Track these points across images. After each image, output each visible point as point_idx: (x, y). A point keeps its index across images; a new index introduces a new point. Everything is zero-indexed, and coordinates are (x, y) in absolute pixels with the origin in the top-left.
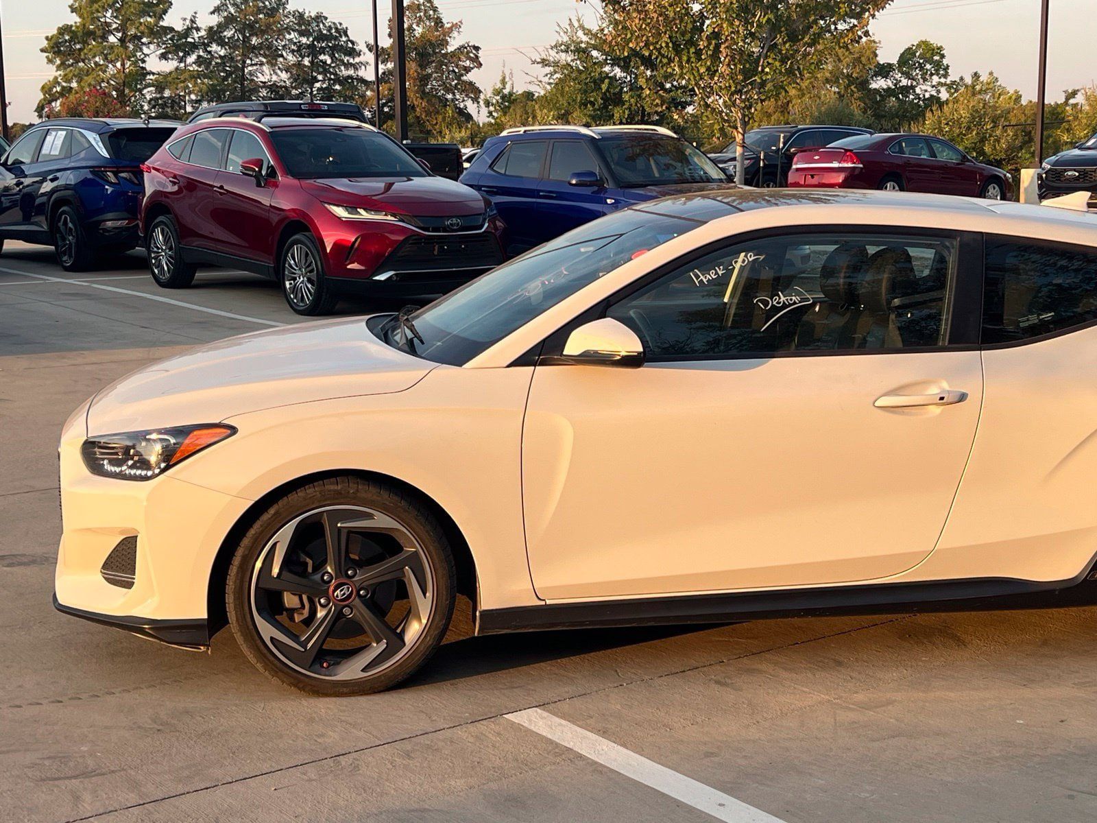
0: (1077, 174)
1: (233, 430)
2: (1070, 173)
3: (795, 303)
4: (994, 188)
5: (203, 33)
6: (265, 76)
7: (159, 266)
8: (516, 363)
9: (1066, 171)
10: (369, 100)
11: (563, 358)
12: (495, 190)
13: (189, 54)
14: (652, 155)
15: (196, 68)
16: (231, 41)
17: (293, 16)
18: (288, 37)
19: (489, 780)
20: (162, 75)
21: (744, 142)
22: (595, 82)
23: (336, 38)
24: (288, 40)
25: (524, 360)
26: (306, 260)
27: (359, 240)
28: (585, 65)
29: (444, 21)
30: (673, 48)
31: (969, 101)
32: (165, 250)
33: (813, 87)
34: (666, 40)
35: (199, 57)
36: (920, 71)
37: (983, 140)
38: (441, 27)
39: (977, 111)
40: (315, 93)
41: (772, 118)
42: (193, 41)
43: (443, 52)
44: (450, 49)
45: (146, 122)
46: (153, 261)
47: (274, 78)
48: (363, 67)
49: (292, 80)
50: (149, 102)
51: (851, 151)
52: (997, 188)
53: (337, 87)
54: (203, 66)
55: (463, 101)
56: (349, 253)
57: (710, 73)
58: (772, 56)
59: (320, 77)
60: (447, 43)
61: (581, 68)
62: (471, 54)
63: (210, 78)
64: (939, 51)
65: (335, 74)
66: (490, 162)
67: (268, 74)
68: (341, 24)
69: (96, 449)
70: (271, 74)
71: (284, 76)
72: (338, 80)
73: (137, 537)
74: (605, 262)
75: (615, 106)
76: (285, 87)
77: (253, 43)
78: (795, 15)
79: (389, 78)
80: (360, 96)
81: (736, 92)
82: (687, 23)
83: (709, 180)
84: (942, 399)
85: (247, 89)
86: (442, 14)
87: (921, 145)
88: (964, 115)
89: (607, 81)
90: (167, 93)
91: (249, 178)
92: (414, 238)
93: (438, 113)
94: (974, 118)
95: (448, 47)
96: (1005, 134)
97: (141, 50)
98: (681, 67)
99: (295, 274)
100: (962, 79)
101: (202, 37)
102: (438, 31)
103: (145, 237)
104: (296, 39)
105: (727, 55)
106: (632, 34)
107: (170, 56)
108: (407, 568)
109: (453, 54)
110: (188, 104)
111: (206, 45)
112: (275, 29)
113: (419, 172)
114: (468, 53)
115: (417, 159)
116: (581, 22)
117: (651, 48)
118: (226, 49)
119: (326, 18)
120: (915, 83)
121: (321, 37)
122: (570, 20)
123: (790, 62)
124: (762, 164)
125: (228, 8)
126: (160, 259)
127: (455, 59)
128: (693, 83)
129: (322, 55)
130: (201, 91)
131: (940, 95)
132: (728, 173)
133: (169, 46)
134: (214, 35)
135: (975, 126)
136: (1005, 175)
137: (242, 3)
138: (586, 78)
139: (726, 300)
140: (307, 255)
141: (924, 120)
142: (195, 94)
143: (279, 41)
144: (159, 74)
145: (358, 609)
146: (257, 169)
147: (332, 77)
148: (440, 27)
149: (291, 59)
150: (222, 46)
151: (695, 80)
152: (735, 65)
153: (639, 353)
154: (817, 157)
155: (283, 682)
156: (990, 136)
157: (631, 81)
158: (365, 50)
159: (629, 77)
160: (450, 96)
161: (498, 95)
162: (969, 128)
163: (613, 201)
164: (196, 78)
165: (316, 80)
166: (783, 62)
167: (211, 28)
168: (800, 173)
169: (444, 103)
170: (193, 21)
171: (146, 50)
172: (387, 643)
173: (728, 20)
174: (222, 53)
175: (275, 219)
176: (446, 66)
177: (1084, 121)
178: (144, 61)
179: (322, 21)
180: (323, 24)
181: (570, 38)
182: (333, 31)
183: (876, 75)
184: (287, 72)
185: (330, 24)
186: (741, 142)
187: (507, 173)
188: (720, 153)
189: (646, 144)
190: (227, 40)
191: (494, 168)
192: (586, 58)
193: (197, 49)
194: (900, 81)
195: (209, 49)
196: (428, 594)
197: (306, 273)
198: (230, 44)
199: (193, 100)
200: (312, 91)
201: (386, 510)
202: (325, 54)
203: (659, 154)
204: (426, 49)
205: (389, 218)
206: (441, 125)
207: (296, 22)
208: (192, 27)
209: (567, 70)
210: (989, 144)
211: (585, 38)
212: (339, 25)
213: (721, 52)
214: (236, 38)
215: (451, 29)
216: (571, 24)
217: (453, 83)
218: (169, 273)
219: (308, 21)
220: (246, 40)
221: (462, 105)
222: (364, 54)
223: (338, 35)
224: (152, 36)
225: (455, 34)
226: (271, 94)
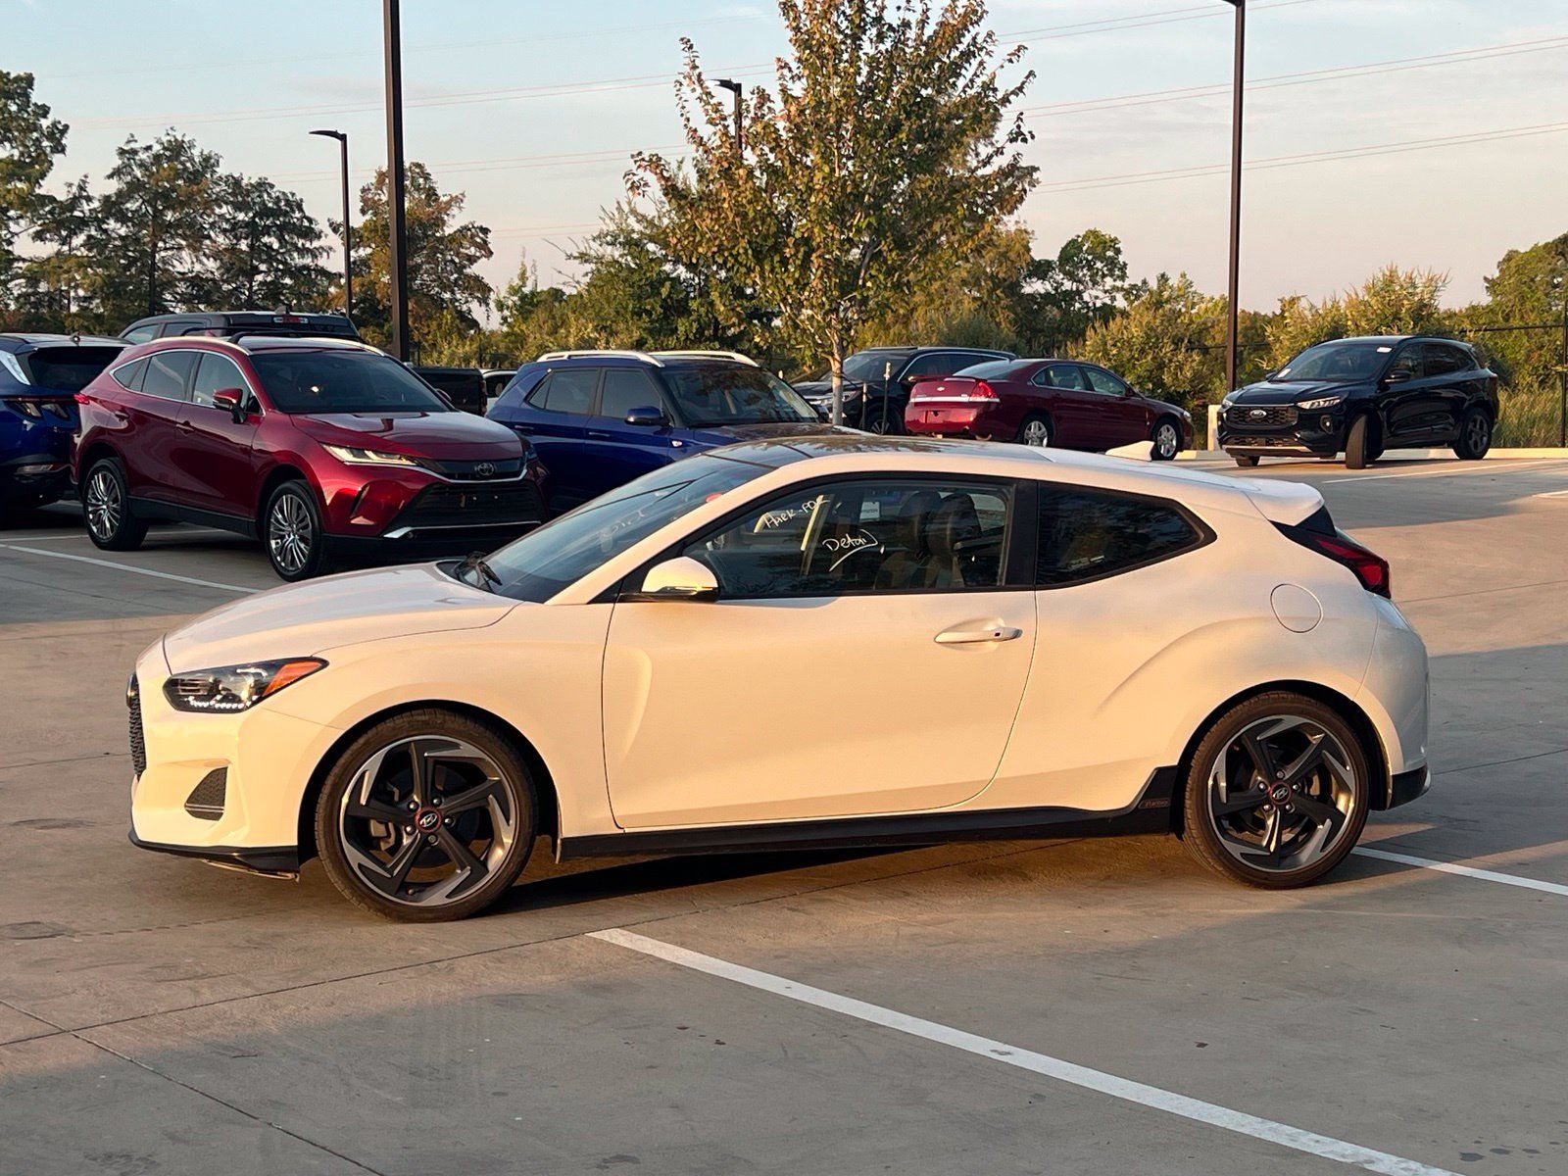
0: (1265, 413)
1: (324, 663)
2: (1256, 412)
3: (861, 545)
4: (1168, 430)
5: (96, 204)
6: (185, 265)
7: (99, 522)
8: (597, 600)
9: (1251, 409)
10: (333, 299)
11: (643, 595)
12: (532, 428)
13: (76, 234)
14: (728, 388)
15: (86, 253)
16: (136, 215)
17: (225, 182)
18: (217, 211)
19: (577, 976)
20: (35, 262)
21: (842, 372)
22: (651, 285)
23: (286, 214)
24: (219, 216)
25: (606, 597)
26: (298, 515)
27: (367, 489)
28: (638, 262)
29: (439, 192)
30: (753, 255)
31: (1141, 316)
32: (108, 501)
33: (946, 290)
34: (744, 245)
35: (90, 237)
36: (1088, 270)
37: (1161, 366)
38: (436, 200)
39: (1152, 329)
40: (255, 288)
41: (891, 331)
42: (81, 215)
43: (438, 235)
44: (448, 231)
45: (76, 339)
46: (91, 516)
47: (198, 267)
48: (325, 254)
49: (223, 270)
50: (17, 299)
51: (984, 381)
52: (1172, 430)
53: (288, 281)
54: (95, 250)
55: (467, 302)
56: (355, 506)
57: (800, 286)
58: (876, 266)
59: (263, 267)
60: (444, 223)
61: (633, 266)
62: (478, 238)
63: (106, 267)
64: (1113, 244)
65: (285, 263)
66: (525, 395)
67: (189, 262)
68: (293, 195)
69: (179, 687)
70: (193, 263)
71: (212, 264)
72: (288, 271)
73: (226, 768)
74: (680, 506)
75: (679, 317)
76: (213, 280)
77: (168, 219)
78: (919, 194)
79: (361, 269)
80: (319, 294)
81: (831, 311)
82: (769, 226)
83: (799, 419)
84: (998, 635)
85: (157, 283)
86: (436, 183)
87: (1074, 375)
88: (1136, 334)
89: (668, 284)
90: (43, 287)
91: (225, 412)
92: (435, 486)
93: (430, 318)
94: (1149, 338)
95: (445, 228)
96: (1190, 360)
97: (7, 228)
98: (763, 278)
99: (283, 531)
100: (1144, 282)
101: (94, 209)
102: (430, 206)
103: (80, 487)
104: (230, 215)
105: (819, 266)
106: (701, 236)
107: (48, 236)
108: (491, 796)
109: (452, 238)
110: (72, 303)
111: (100, 222)
112: (199, 199)
113: (437, 406)
114: (473, 236)
115: (436, 390)
116: (633, 205)
117: (726, 254)
118: (128, 227)
119: (272, 186)
120: (1081, 287)
121: (265, 212)
122: (618, 203)
123: (897, 274)
124: (864, 399)
125: (133, 170)
126: (101, 514)
127: (455, 245)
128: (778, 298)
129: (266, 237)
130: (92, 284)
131: (1115, 303)
132: (821, 411)
133: (47, 221)
134: (112, 206)
135: (1150, 348)
136: (1182, 414)
137: (152, 164)
138: (641, 280)
139: (803, 548)
140: (299, 507)
141: (1085, 341)
142: (83, 289)
143: (205, 217)
144: (31, 260)
145: (443, 838)
146: (234, 401)
147: (281, 267)
148: (434, 201)
149: (222, 241)
150: (123, 223)
151: (781, 294)
152: (829, 278)
153: (714, 589)
154: (941, 389)
155: (370, 908)
156: (1170, 361)
157: (699, 283)
158: (328, 230)
159: (696, 279)
160: (447, 296)
161: (515, 294)
162: (1142, 351)
163: (681, 443)
164: (86, 267)
165: (257, 271)
166: (889, 273)
167: (107, 198)
168: (919, 409)
169: (439, 303)
170: (82, 188)
171: (13, 227)
172: (471, 870)
173: (821, 224)
174: (123, 231)
175: (258, 464)
176: (441, 253)
177: (1286, 343)
178: (10, 243)
179: (266, 190)
180: (269, 194)
181: (618, 227)
182: (283, 203)
183: (1030, 276)
184: (215, 260)
185: (277, 194)
186: (838, 372)
187: (547, 408)
188: (817, 381)
189: (721, 375)
190: (130, 215)
191: (531, 401)
192: (640, 252)
193: (88, 226)
194: (1062, 284)
195: (105, 226)
196: (511, 822)
197: (298, 530)
198: (137, 220)
199: (80, 297)
200: (251, 287)
201: (471, 739)
202: (269, 235)
203: (737, 387)
204: (414, 230)
205: (404, 462)
206: (435, 336)
207: (230, 191)
208: (81, 196)
209: (614, 268)
210: (1170, 372)
211: (637, 227)
212: (290, 196)
213: (812, 262)
214: (144, 210)
215: (449, 204)
216: (619, 208)
217: (452, 278)
218: (112, 531)
219: (247, 190)
220: (158, 214)
221: (464, 308)
222: (326, 236)
223: (288, 209)
224: (25, 208)
225: (454, 211)
226: (193, 289)
